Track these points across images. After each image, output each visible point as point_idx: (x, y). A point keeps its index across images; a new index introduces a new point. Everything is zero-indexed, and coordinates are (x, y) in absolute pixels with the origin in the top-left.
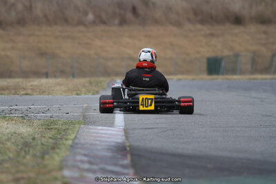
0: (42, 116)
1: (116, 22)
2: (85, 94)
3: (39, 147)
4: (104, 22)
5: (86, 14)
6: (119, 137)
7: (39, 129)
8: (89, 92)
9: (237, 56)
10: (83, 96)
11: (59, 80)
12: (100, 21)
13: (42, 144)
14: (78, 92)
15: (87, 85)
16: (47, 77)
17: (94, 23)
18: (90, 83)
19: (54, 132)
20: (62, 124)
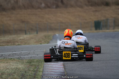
0: (27, 57)
1: (55, 7)
2: (44, 44)
3: (28, 77)
4: (49, 7)
5: (41, 4)
6: (62, 69)
7: (27, 65)
8: (46, 42)
9: (107, 20)
10: (43, 45)
11: (32, 36)
12: (47, 7)
13: (30, 75)
14: (41, 43)
15: (44, 38)
16: (26, 34)
17: (45, 8)
18: (45, 37)
19: (33, 67)
20: (36, 62)
